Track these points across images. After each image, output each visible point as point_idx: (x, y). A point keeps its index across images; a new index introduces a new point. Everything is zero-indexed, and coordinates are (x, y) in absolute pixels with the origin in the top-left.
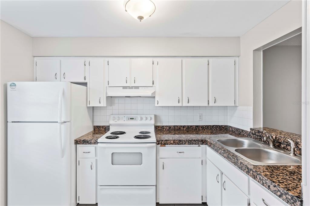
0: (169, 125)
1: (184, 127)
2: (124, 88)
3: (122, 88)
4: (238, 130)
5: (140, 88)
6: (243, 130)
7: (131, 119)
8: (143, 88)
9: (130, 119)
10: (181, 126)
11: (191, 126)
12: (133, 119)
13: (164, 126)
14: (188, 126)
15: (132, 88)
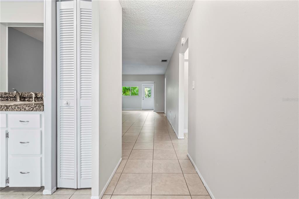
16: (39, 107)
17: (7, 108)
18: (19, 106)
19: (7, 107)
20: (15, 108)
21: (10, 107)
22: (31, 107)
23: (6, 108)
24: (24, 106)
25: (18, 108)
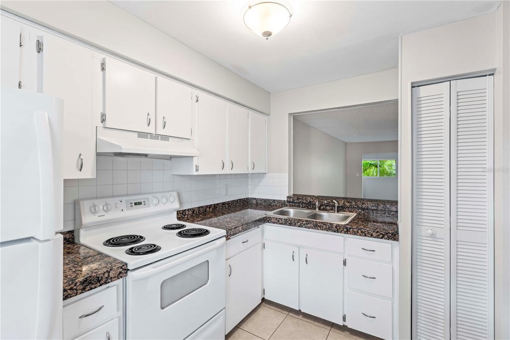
0: (193, 207)
1: (210, 206)
2: (142, 135)
3: (136, 134)
4: (265, 201)
5: (171, 139)
6: (274, 200)
7: (136, 204)
8: (177, 140)
9: (133, 204)
10: (207, 206)
11: (217, 204)
12: (140, 203)
13: (185, 210)
14: (214, 205)
15: (156, 137)
16: (392, 235)
17: (347, 231)
18: (363, 231)
19: (347, 229)
20: (358, 232)
21: (351, 230)
22: (381, 234)
23: (345, 230)
24: (370, 231)
25: (362, 232)
